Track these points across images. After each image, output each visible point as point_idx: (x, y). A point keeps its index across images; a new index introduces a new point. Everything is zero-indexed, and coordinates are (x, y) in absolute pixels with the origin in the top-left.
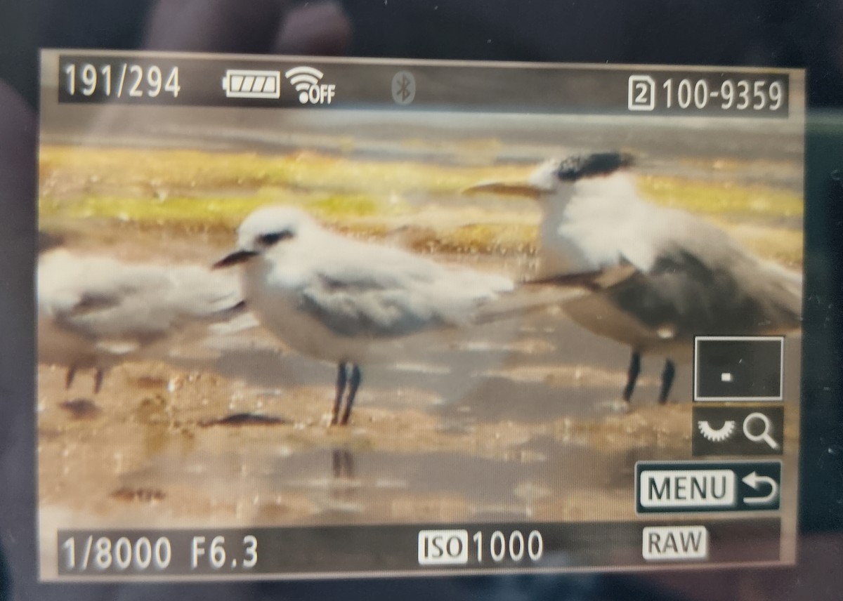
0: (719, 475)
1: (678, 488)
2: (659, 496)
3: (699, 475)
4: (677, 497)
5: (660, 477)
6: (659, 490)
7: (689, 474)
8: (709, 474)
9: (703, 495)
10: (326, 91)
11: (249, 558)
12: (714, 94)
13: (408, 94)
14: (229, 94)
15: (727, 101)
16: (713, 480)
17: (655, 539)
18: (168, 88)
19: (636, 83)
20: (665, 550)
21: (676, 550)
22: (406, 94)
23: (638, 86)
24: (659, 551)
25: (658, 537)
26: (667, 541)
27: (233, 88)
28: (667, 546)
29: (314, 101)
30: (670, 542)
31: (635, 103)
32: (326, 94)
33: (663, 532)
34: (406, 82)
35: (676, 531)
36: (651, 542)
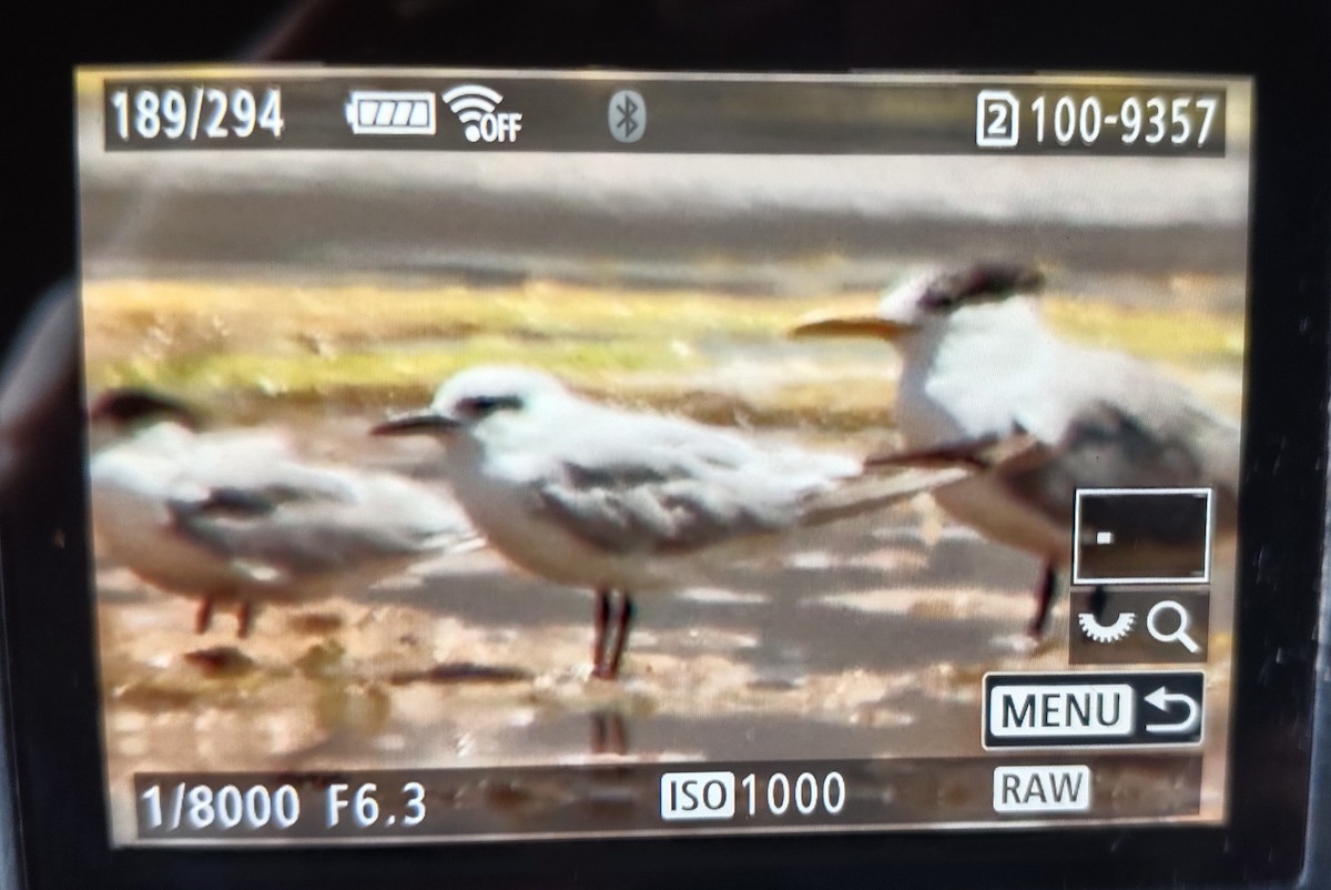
0: (1109, 691)
1: (1047, 710)
2: (1019, 722)
3: (1079, 691)
4: (1046, 723)
5: (1019, 694)
6: (1019, 715)
7: (1064, 690)
8: (1094, 690)
9: (1085, 721)
10: (506, 122)
11: (413, 812)
12: (1111, 120)
13: (635, 126)
14: (357, 130)
15: (1130, 131)
16: (1101, 697)
17: (1011, 783)
18: (264, 123)
19: (988, 103)
20: (1026, 800)
21: (1044, 799)
22: (631, 125)
23: (992, 108)
24: (1018, 800)
25: (1017, 781)
26: (1031, 786)
27: (364, 121)
28: (1030, 793)
29: (489, 139)
30: (1035, 789)
31: (986, 135)
32: (506, 127)
33: (1025, 773)
34: (631, 108)
35: (1044, 772)
36: (1006, 788)
